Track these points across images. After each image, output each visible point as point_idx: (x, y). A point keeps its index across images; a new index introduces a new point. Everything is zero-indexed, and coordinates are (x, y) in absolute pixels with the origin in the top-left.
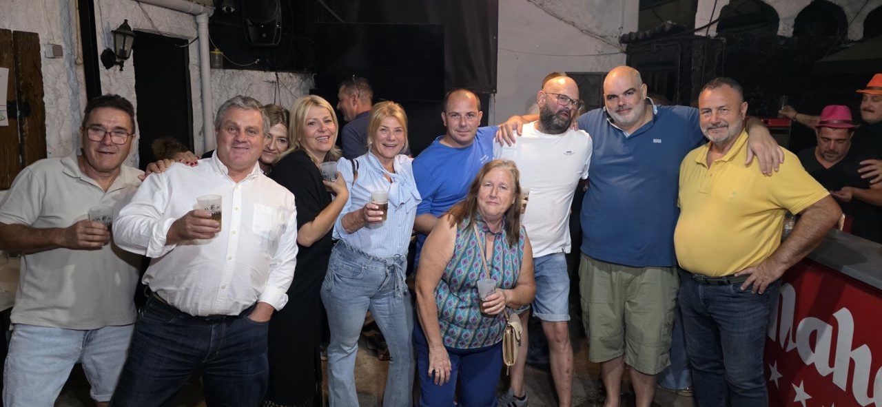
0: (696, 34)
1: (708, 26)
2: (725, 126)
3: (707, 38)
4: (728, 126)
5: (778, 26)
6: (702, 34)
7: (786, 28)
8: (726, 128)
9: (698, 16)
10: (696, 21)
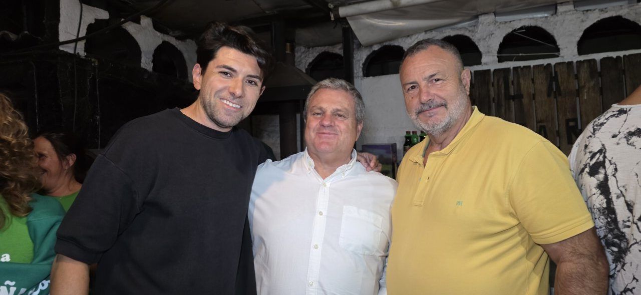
0: (61, 48)
1: (76, 41)
2: (442, 105)
3: (75, 56)
4: (445, 105)
5: (140, 58)
6: (69, 49)
7: (147, 62)
8: (442, 109)
9: (61, 27)
10: (60, 33)
